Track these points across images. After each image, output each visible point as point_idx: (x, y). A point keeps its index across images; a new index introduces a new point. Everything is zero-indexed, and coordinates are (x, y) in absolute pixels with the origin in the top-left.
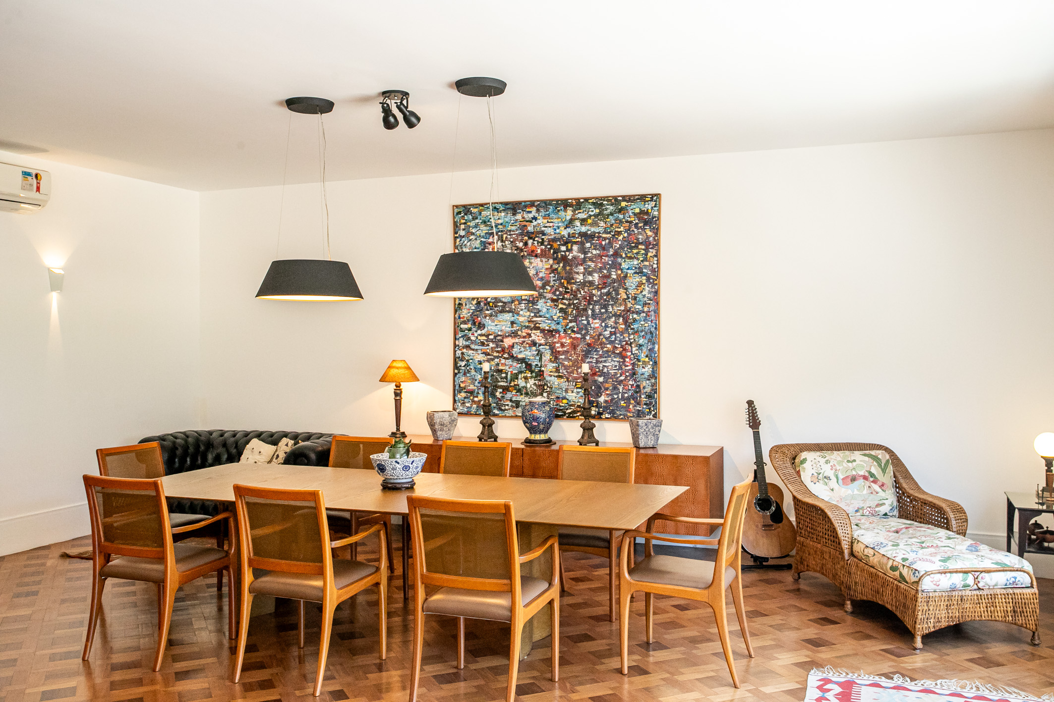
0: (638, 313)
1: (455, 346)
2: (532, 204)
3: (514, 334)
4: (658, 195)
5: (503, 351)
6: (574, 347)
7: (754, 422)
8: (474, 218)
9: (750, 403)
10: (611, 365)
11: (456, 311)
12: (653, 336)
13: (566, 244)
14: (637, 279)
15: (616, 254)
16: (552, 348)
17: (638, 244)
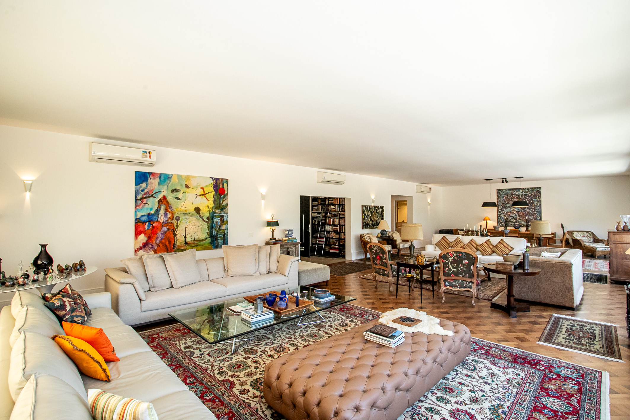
0: (537, 208)
2: (514, 189)
3: (510, 212)
4: (541, 188)
5: (508, 215)
6: (523, 214)
7: (563, 227)
8: (502, 192)
9: (562, 224)
10: (531, 217)
12: (540, 212)
13: (521, 196)
14: (537, 202)
15: (532, 198)
16: (519, 214)
17: (537, 196)
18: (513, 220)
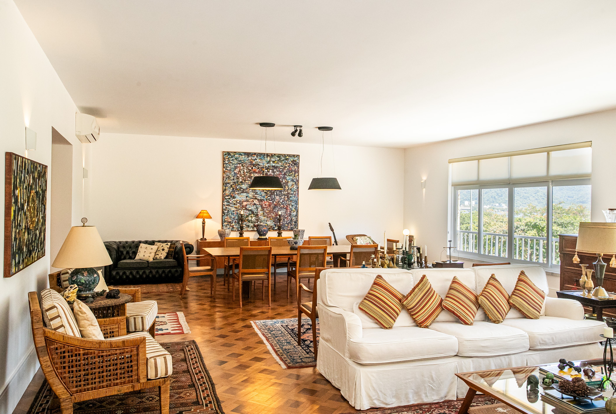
0: (292, 194)
1: (223, 205)
2: (255, 154)
3: (247, 201)
4: (299, 155)
5: (243, 207)
6: (270, 205)
7: (332, 229)
8: (232, 157)
9: (329, 224)
10: (282, 212)
11: (223, 192)
12: (297, 202)
13: (267, 169)
14: (292, 183)
15: (285, 174)
16: (262, 206)
17: (292, 171)
18: (252, 217)
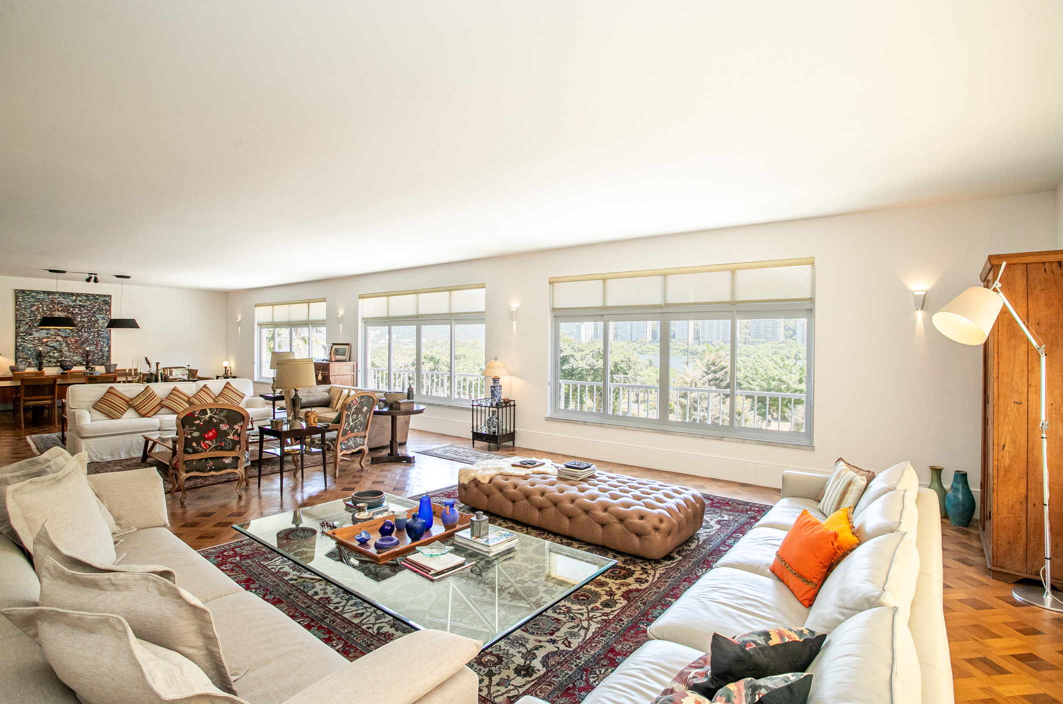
1: (16, 341)
3: (48, 338)
4: (111, 296)
5: (43, 343)
6: (76, 342)
7: (148, 363)
8: (27, 295)
9: (146, 358)
11: (16, 329)
12: (109, 339)
13: (72, 308)
14: (103, 321)
15: (94, 313)
16: (66, 342)
17: (103, 310)
18: (54, 353)
